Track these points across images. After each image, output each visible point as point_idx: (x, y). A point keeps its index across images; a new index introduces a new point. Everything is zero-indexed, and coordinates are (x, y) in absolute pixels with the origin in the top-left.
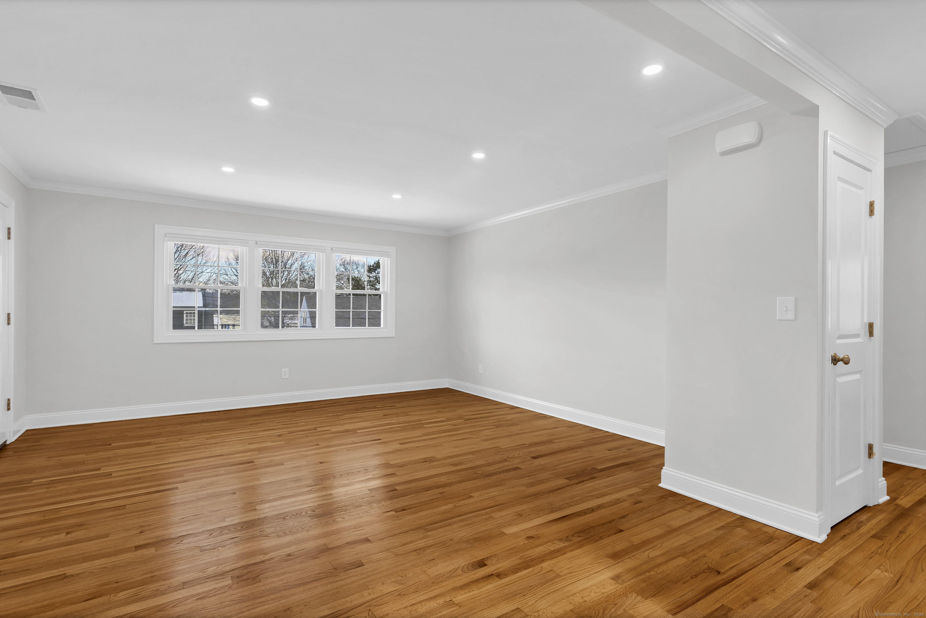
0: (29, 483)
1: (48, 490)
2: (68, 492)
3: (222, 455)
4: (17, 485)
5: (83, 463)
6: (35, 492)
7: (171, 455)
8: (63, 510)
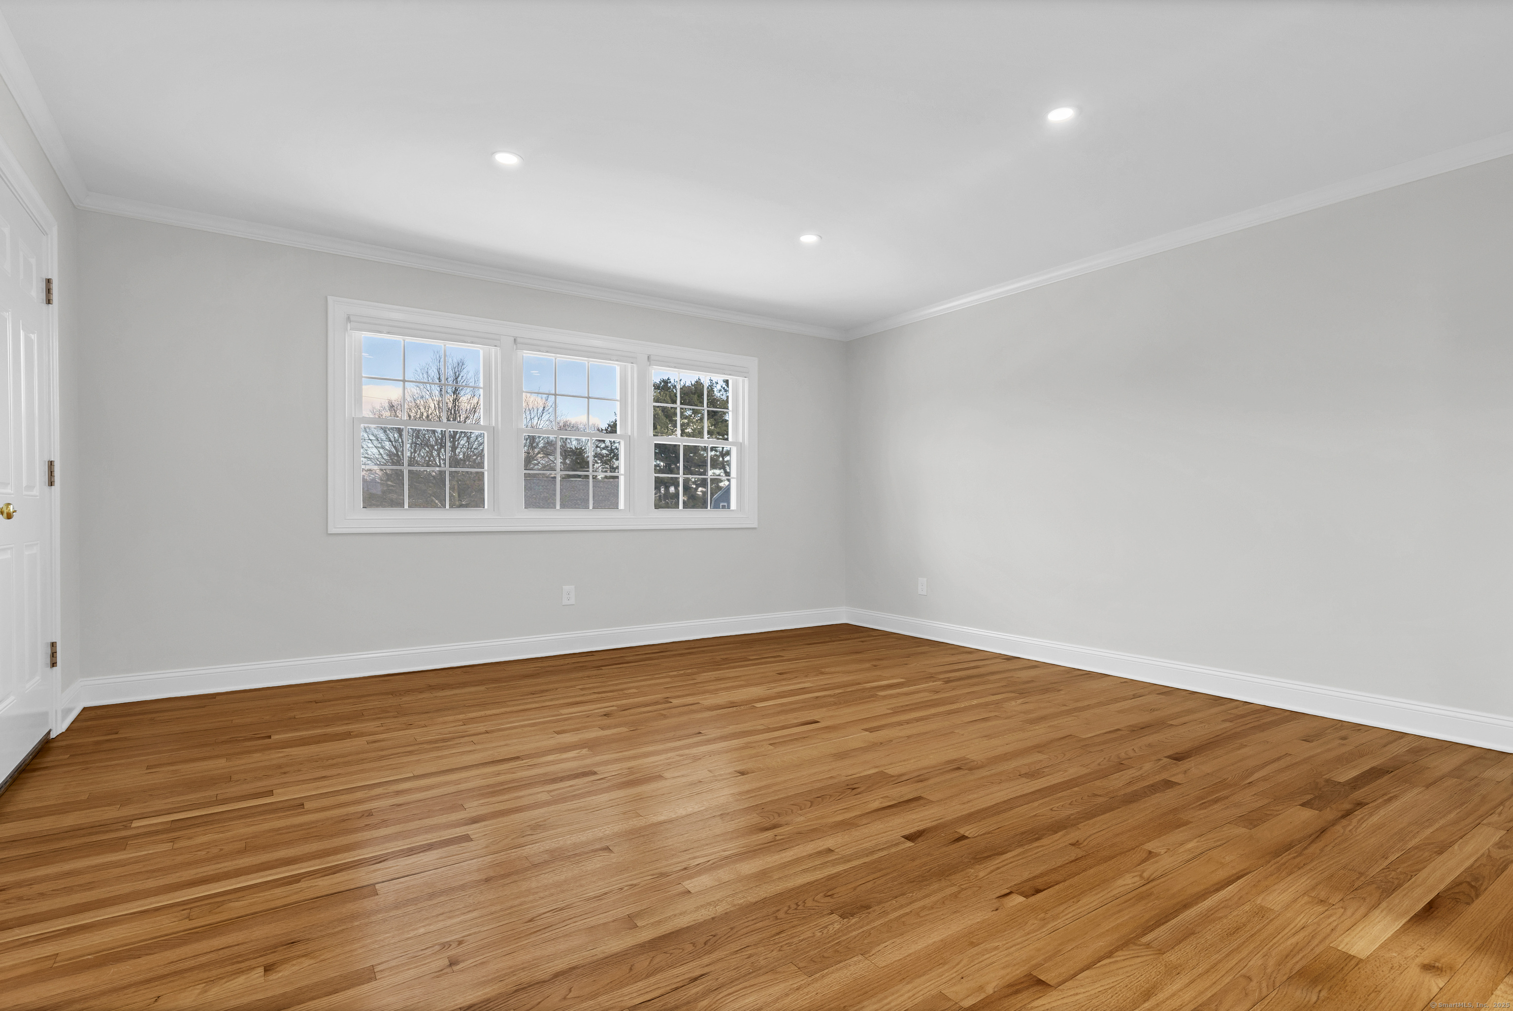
0: (126, 828)
1: (176, 846)
2: (221, 850)
3: (517, 758)
4: (97, 833)
5: (228, 779)
6: (146, 852)
7: (405, 759)
8: (230, 901)
